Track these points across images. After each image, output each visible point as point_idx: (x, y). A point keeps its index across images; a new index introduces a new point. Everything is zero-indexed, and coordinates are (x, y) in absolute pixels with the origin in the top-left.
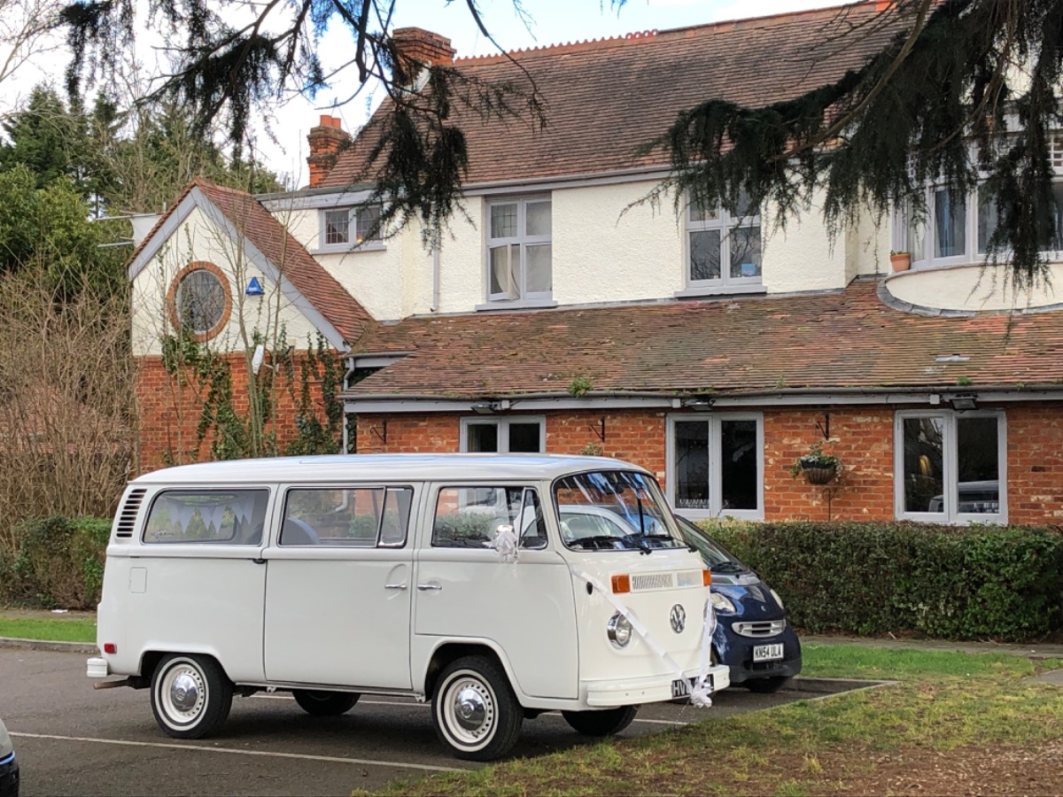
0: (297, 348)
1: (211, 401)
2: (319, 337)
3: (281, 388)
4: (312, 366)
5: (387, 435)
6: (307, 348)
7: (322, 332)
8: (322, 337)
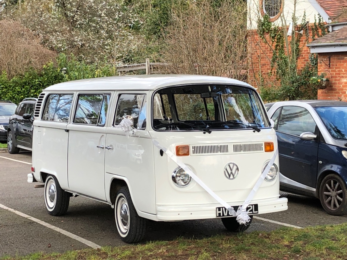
0: (310, 22)
1: (276, 49)
2: (319, 16)
3: (304, 42)
4: (316, 31)
5: (331, 64)
6: (314, 22)
7: (321, 14)
8: (320, 16)
